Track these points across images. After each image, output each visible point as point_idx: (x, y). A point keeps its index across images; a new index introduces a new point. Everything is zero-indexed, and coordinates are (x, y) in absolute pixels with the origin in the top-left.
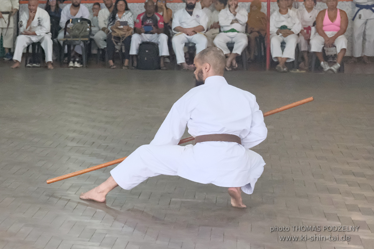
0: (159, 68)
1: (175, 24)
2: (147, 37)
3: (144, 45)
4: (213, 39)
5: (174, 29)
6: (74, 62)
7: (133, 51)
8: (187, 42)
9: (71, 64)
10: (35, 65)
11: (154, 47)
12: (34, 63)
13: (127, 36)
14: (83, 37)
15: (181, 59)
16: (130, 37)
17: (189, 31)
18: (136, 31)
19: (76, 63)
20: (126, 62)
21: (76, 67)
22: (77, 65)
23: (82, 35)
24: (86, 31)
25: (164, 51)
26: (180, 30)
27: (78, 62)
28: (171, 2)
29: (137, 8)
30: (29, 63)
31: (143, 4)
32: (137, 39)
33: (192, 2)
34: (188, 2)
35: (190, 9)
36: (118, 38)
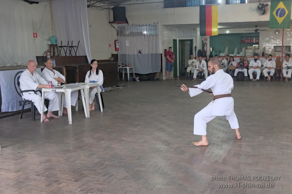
0: (244, 81)
1: (250, 65)
2: (240, 70)
4: (263, 70)
5: (250, 67)
7: (235, 75)
8: (254, 71)
10: (201, 80)
11: (243, 73)
12: (201, 79)
13: (234, 69)
15: (251, 77)
16: (235, 70)
17: (254, 67)
18: (237, 68)
25: (246, 75)
26: (252, 67)
28: (249, 57)
29: (237, 60)
30: (199, 79)
31: (239, 58)
32: (237, 71)
33: (257, 58)
34: (255, 58)
35: (256, 60)
36: (230, 70)
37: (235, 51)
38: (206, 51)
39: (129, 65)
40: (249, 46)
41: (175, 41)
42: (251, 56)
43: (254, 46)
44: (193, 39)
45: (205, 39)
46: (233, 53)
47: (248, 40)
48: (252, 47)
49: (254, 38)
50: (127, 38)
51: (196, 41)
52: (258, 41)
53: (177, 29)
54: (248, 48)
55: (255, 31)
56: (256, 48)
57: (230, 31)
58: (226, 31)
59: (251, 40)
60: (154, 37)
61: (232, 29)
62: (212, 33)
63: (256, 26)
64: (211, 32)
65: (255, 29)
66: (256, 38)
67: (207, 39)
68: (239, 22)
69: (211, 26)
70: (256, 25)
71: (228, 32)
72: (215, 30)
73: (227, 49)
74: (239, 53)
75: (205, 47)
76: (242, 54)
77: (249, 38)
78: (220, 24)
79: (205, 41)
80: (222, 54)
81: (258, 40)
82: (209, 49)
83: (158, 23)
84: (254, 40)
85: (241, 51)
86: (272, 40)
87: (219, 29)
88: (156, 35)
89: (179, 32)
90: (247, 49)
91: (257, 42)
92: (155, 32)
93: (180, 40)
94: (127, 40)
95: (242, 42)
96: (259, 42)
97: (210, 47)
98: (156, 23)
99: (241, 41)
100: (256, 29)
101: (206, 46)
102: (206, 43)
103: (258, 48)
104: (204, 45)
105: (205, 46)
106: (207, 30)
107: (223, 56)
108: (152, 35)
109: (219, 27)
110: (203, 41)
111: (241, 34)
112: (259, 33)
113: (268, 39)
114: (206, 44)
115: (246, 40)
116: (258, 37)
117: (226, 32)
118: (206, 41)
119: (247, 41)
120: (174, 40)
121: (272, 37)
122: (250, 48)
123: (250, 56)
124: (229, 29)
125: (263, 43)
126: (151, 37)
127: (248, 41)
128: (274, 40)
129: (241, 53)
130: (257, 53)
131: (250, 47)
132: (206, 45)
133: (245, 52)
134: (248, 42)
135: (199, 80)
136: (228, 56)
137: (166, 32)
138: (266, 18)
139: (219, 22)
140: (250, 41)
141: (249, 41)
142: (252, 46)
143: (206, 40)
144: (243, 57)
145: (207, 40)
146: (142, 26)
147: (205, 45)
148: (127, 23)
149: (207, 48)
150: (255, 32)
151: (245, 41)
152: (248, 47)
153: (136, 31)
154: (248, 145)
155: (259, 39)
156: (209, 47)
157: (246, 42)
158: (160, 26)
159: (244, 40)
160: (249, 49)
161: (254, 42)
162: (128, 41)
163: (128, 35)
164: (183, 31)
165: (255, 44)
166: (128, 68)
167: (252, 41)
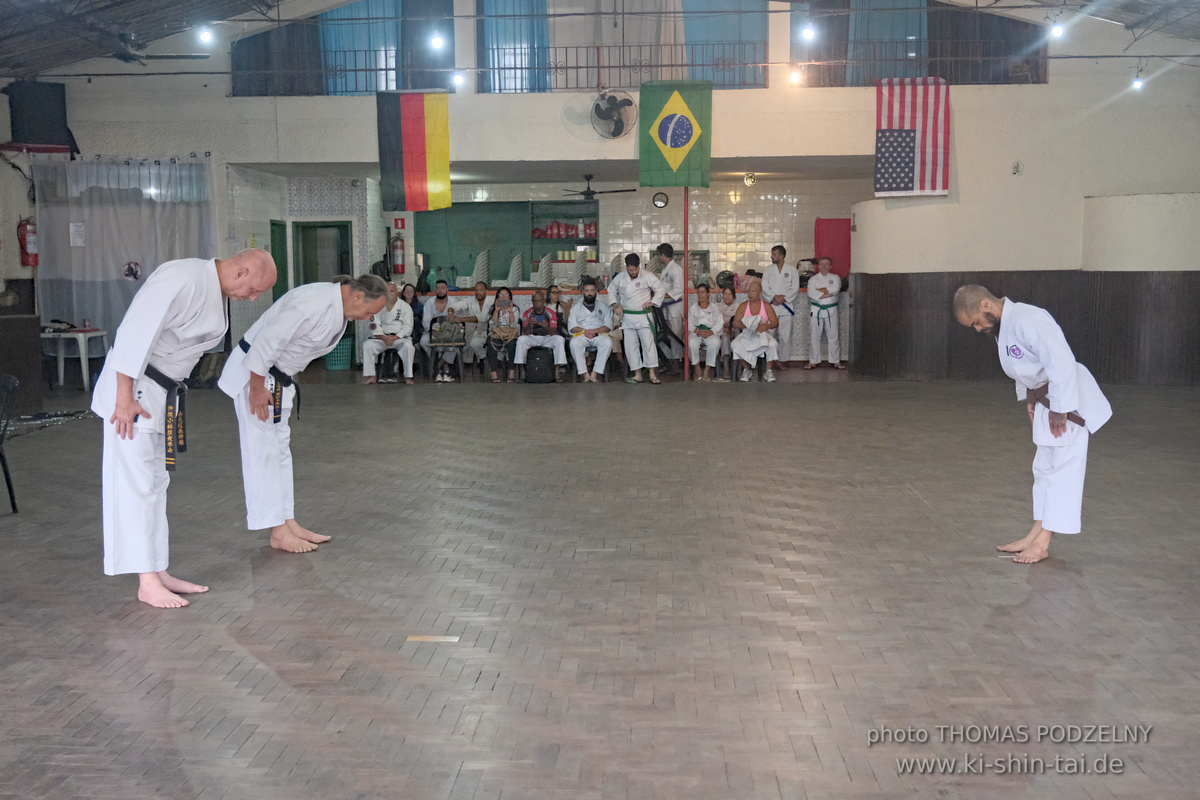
0: (554, 381)
1: (572, 323)
2: (538, 340)
3: (533, 351)
5: (572, 330)
6: (442, 375)
7: (520, 359)
8: (587, 346)
9: (439, 378)
10: (390, 380)
12: (389, 377)
13: (510, 339)
14: (456, 341)
16: (515, 340)
18: (524, 330)
19: (445, 376)
20: (512, 374)
21: (446, 382)
22: (447, 379)
23: (455, 338)
24: (459, 333)
25: (561, 358)
26: (577, 330)
27: (449, 375)
28: (566, 293)
29: (524, 302)
30: (382, 378)
31: (530, 297)
32: (524, 343)
33: (592, 294)
34: (587, 294)
35: (590, 303)
36: (500, 341)
37: (511, 270)
38: (403, 266)
39: (87, 323)
40: (564, 250)
41: (277, 227)
42: (574, 288)
43: (580, 249)
44: (350, 222)
45: (396, 220)
46: (505, 276)
47: (559, 226)
48: (573, 253)
49: (581, 220)
50: (74, 211)
51: (364, 231)
52: (594, 232)
53: (284, 179)
54: (560, 258)
55: (582, 193)
56: (589, 258)
57: (489, 191)
58: (475, 193)
59: (567, 227)
60: (194, 211)
61: (497, 186)
62: (430, 199)
63: (589, 178)
64: (424, 195)
65: (585, 189)
66: (587, 221)
67: (403, 220)
68: (527, 160)
69: (421, 172)
70: (588, 171)
71: (481, 196)
72: (438, 189)
73: (481, 260)
74: (526, 278)
75: (399, 252)
76: (537, 280)
77: (562, 221)
78: (456, 166)
79: (397, 231)
80: (464, 281)
81: (592, 228)
82: (412, 258)
83: (208, 154)
84: (581, 227)
85: (536, 269)
86: (644, 231)
87: (453, 182)
88: (199, 204)
89: (295, 192)
90: (554, 260)
91: (590, 235)
92: (195, 191)
93: (296, 225)
94: (75, 222)
95: (539, 235)
96: (596, 234)
97: (417, 252)
98: (201, 156)
99: (534, 232)
100: (589, 188)
101: (403, 247)
102: (399, 238)
103: (594, 258)
104: (392, 243)
105: (395, 247)
106: (409, 187)
107: (468, 286)
108: (182, 202)
109: (454, 177)
110: (388, 229)
111: (533, 203)
112: (597, 202)
113: (628, 224)
114: (402, 241)
115: (551, 229)
116: (593, 218)
117: (475, 198)
118: (402, 231)
119: (555, 231)
120: (274, 224)
121: (644, 218)
122: (567, 258)
123: (569, 287)
124: (485, 186)
125: (611, 241)
126: (181, 210)
127: (559, 232)
128: (650, 227)
129: (532, 275)
130: (593, 276)
131: (567, 253)
132: (399, 243)
133: (550, 271)
134: (558, 234)
135: (382, 383)
136: (487, 287)
137: (242, 193)
138: (625, 148)
139: (453, 158)
140: (567, 231)
141: (562, 233)
142: (575, 250)
143: (400, 225)
144: (545, 292)
145: (403, 227)
146: (142, 164)
147: (395, 244)
148: (73, 149)
149: (403, 255)
150: (587, 198)
151: (549, 232)
152: (560, 253)
153: (113, 186)
154: (623, 633)
155: (596, 225)
156: (412, 251)
157: (551, 235)
158: (216, 169)
159: (542, 227)
160: (564, 261)
161: (581, 236)
162: (80, 224)
163: (78, 202)
164: (310, 190)
165: (582, 242)
166: (81, 338)
167: (574, 232)
